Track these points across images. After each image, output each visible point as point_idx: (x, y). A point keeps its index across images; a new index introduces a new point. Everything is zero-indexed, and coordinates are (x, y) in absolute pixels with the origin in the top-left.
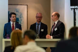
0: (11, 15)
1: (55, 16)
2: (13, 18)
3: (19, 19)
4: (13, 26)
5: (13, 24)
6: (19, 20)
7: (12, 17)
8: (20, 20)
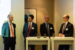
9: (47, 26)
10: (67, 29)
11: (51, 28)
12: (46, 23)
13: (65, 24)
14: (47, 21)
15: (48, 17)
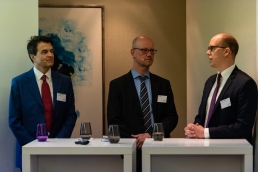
0: (35, 46)
1: (224, 48)
2: (45, 56)
3: (74, 56)
4: (45, 85)
5: (44, 78)
6: (74, 61)
7: (38, 53)
8: (77, 58)
9: (143, 85)
10: (226, 103)
11: (162, 99)
12: (135, 75)
13: (220, 76)
14: (143, 66)
15: (149, 47)
